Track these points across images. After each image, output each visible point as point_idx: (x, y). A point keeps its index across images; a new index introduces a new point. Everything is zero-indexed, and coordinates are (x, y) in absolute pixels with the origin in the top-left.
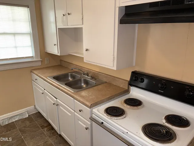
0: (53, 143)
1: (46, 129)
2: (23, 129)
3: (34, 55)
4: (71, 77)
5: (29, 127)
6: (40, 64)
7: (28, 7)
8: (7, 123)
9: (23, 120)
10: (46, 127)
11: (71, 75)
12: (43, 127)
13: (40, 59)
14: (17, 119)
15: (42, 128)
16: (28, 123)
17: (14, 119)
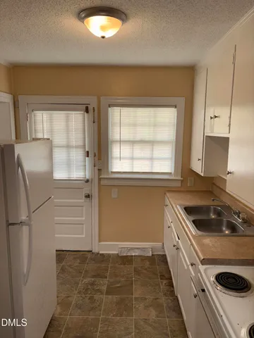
0: (165, 305)
1: (165, 282)
2: (140, 269)
3: (173, 172)
4: (214, 214)
5: (146, 269)
6: (179, 184)
7: (176, 107)
8: (125, 255)
9: (143, 258)
10: (167, 279)
11: (215, 209)
12: (162, 277)
13: (180, 178)
14: (137, 254)
15: (161, 279)
16: (147, 264)
17: (135, 252)
